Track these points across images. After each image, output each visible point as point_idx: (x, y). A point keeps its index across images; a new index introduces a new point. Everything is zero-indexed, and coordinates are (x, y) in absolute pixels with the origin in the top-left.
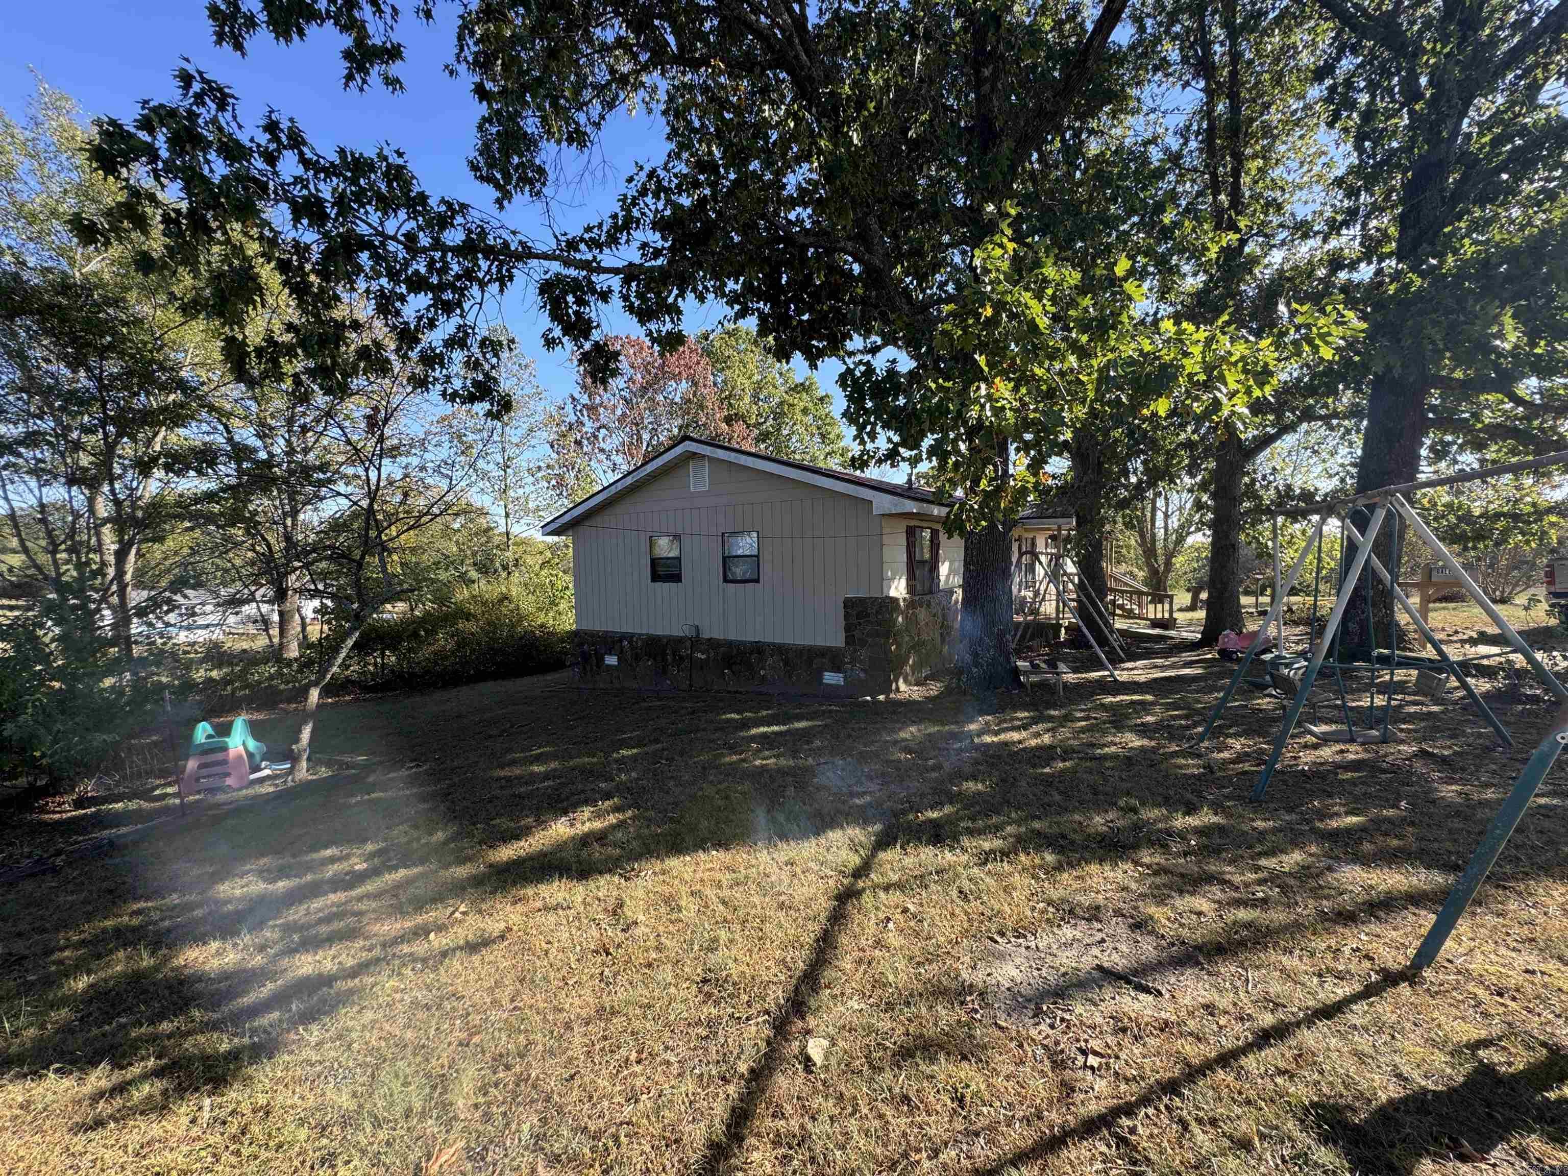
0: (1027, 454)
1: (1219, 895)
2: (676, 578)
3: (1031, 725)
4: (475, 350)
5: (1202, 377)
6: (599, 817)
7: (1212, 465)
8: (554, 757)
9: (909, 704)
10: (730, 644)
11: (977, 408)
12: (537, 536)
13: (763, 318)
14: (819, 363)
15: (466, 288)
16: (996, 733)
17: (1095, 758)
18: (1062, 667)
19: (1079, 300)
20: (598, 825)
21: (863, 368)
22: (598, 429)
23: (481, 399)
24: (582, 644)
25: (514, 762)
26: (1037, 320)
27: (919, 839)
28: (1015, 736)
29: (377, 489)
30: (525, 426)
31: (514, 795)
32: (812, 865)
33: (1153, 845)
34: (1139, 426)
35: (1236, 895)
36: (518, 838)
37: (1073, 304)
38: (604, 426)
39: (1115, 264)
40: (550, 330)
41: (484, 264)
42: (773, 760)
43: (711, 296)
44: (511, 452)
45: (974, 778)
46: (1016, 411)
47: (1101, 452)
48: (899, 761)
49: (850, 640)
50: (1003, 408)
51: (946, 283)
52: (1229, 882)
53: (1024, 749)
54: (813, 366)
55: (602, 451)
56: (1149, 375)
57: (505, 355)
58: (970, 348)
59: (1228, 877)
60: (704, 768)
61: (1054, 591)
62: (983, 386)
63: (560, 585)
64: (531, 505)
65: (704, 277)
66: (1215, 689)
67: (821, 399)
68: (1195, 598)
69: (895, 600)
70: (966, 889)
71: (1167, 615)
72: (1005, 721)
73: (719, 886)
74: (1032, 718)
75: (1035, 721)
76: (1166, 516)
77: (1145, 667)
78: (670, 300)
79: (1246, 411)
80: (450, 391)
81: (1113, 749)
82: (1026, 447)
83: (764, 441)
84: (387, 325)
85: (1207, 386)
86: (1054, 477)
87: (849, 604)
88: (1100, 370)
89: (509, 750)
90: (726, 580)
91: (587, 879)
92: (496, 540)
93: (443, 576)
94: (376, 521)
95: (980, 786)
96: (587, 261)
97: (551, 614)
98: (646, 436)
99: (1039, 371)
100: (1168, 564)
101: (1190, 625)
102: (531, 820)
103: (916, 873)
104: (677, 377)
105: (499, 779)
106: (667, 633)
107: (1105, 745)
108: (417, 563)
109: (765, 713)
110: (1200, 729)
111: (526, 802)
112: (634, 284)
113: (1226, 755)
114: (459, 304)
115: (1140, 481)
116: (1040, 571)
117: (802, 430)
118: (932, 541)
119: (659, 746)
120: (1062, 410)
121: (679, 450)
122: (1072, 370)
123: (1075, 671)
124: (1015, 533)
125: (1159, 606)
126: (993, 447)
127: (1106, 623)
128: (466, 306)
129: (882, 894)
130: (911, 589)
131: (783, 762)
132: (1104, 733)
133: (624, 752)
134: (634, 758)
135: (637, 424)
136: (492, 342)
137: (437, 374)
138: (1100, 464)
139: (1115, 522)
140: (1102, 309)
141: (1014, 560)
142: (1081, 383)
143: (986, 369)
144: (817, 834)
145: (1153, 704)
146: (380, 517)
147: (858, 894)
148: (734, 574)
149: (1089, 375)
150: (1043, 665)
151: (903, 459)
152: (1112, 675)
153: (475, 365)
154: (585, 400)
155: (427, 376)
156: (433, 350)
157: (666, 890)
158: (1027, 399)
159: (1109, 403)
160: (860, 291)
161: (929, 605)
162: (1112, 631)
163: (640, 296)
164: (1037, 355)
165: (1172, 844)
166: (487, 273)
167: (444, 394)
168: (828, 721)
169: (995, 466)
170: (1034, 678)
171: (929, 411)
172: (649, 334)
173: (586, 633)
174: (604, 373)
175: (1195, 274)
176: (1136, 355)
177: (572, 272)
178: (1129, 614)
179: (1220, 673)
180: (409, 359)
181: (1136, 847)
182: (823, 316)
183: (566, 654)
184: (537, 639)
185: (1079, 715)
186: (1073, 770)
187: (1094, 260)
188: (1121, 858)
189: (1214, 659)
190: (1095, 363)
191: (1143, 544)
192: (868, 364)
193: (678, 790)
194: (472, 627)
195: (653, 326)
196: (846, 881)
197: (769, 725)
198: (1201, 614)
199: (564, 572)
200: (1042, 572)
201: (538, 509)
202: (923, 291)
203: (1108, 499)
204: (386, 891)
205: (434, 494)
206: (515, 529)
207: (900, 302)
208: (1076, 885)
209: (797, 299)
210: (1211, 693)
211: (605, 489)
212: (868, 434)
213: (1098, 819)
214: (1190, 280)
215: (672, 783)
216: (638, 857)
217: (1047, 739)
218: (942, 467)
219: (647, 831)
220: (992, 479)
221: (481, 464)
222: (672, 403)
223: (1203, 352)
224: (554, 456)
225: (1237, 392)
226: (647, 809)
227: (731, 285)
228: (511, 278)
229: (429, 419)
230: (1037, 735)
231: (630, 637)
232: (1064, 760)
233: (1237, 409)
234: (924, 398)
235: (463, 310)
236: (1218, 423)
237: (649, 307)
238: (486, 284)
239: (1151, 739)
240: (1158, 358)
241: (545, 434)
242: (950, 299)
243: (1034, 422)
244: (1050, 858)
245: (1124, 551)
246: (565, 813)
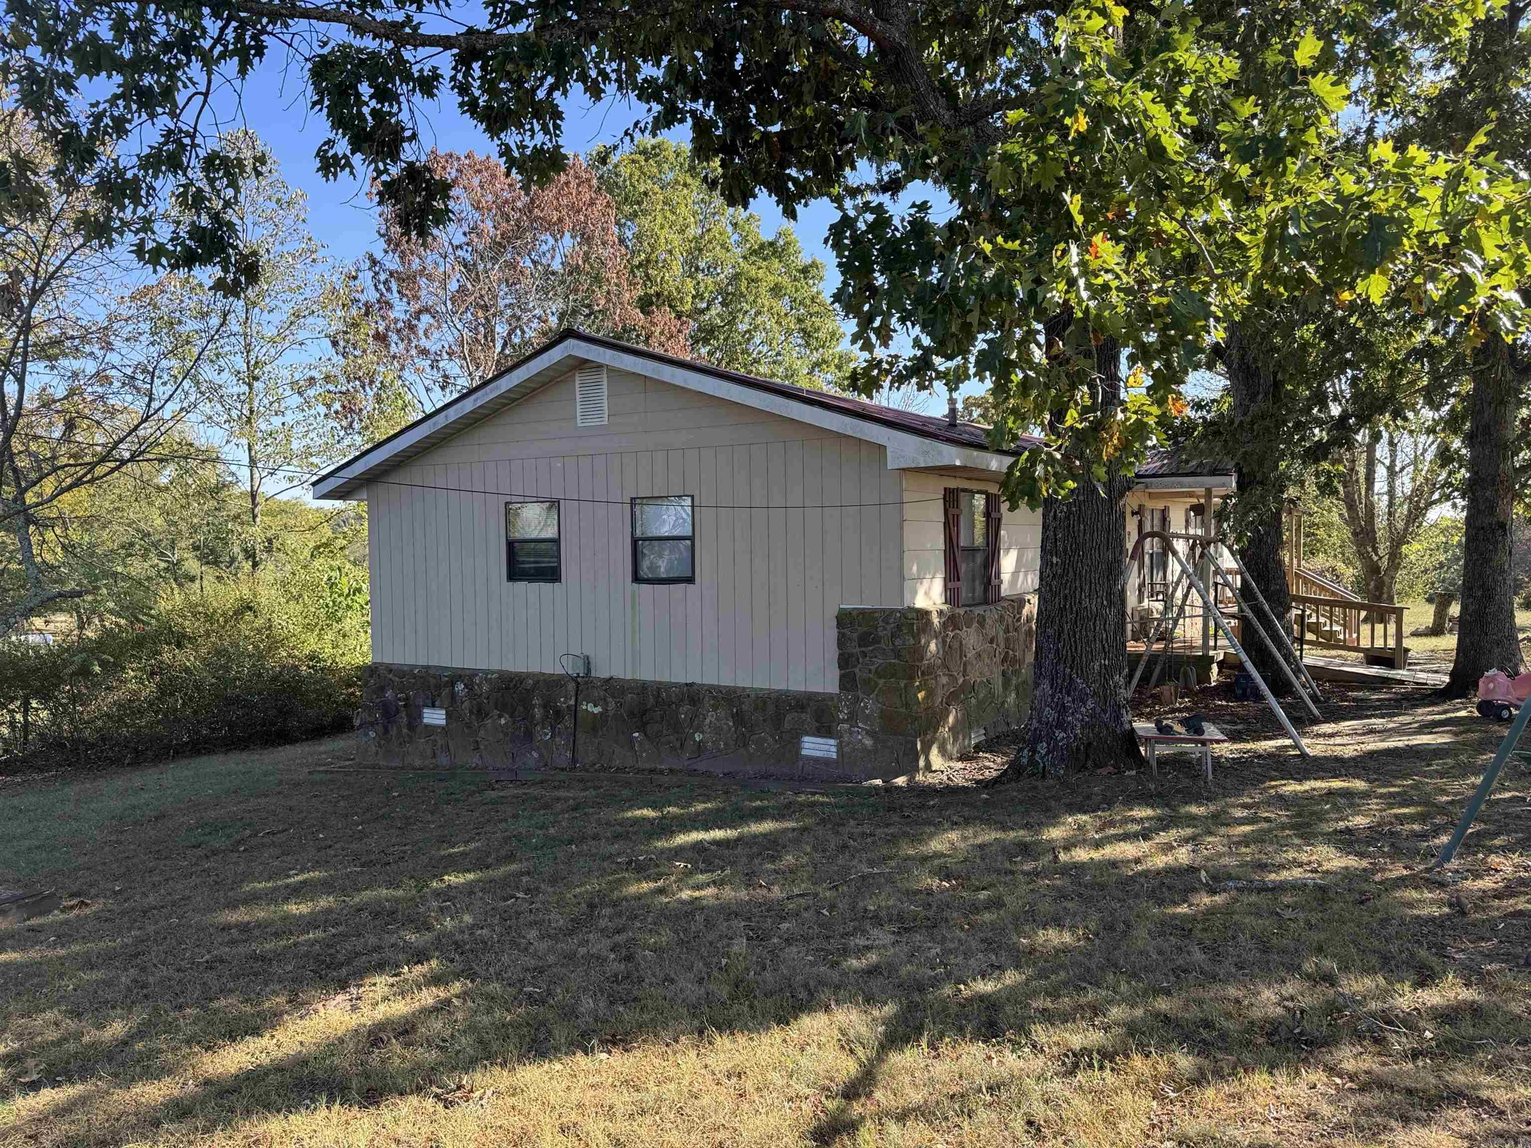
0: (1148, 365)
1: (1470, 1125)
2: (552, 574)
3: (1157, 831)
4: (197, 175)
5: (1442, 239)
6: (403, 994)
7: (1467, 386)
8: (326, 886)
9: (950, 792)
10: (642, 688)
11: (1062, 286)
12: (307, 498)
13: (702, 128)
14: (799, 208)
15: (179, 65)
16: (1098, 845)
17: (1263, 889)
18: (1211, 731)
19: (1236, 105)
20: (400, 1008)
21: (870, 217)
22: (418, 314)
23: (205, 260)
24: (383, 689)
25: (253, 899)
26: (1165, 140)
27: (961, 1030)
28: (1127, 850)
29: (18, 415)
30: (288, 308)
31: (254, 957)
32: (775, 1077)
33: (1361, 1038)
34: (1343, 321)
35: (1500, 1125)
36: (256, 1032)
37: (1224, 111)
38: (426, 310)
39: (1295, 45)
40: (330, 143)
41: (212, 26)
42: (710, 891)
43: (611, 88)
44: (260, 352)
45: (1058, 922)
46: (1128, 291)
47: (1279, 364)
48: (929, 892)
49: (847, 681)
50: (1106, 287)
51: (1016, 73)
52: (1488, 1102)
53: (1145, 874)
54: (791, 214)
55: (424, 352)
56: (1352, 236)
57: (248, 184)
58: (1049, 186)
59: (1485, 1094)
60: (592, 906)
61: (1199, 602)
62: (1074, 249)
63: (344, 585)
64: (295, 445)
65: (600, 54)
66: (1466, 770)
67: (805, 271)
68: (1440, 614)
69: (924, 614)
70: (1040, 1119)
71: (1391, 643)
72: (1112, 824)
73: (610, 1112)
74: (1160, 819)
75: (1164, 824)
76: (1392, 472)
77: (1354, 733)
78: (541, 94)
79: (1516, 297)
80: (150, 245)
81: (1297, 873)
82: (1143, 355)
83: (706, 342)
84: (41, 128)
85: (1450, 254)
86: (1198, 406)
87: (845, 620)
88: (1270, 226)
89: (248, 876)
90: (637, 578)
91: (377, 1104)
92: (234, 506)
93: (137, 568)
94: (15, 470)
95: (1067, 938)
96: (394, 24)
97: (329, 636)
98: (501, 329)
99: (1168, 226)
100: (1395, 556)
101: (1430, 660)
102: (281, 999)
103: (955, 1089)
104: (555, 228)
105: (226, 928)
106: (534, 668)
107: (1282, 867)
108: (92, 546)
109: (700, 807)
110: (1445, 839)
111: (275, 968)
112: (476, 66)
113: (1487, 883)
114: (168, 93)
115: (1344, 417)
116: (1174, 568)
117: (771, 324)
118: (987, 514)
119: (514, 867)
120: (1206, 292)
121: (556, 354)
122: (1224, 224)
123: (1234, 737)
124: (1131, 501)
125: (1379, 628)
126: (1088, 355)
127: (1288, 656)
128: (181, 99)
129: (893, 1128)
130: (951, 595)
131: (728, 893)
132: (1283, 845)
133: (452, 879)
134: (469, 890)
135: (485, 308)
136: (225, 160)
137: (128, 214)
138: (1277, 385)
139: (1302, 483)
140: (1275, 122)
141: (1130, 546)
142: (1240, 246)
143: (1079, 219)
144: (783, 1021)
145: (1365, 795)
146: (22, 463)
147: (852, 1127)
148: (653, 567)
149: (1253, 232)
150: (1178, 728)
151: (940, 376)
152: (1296, 746)
153: (197, 201)
154: (392, 263)
155: (109, 218)
156: (121, 173)
157: (516, 1122)
158: (1147, 272)
159: (1285, 280)
160: (868, 85)
161: (982, 623)
162: (1297, 671)
163: (490, 87)
164: (1164, 199)
165: (1392, 1038)
166: (217, 41)
167: (139, 250)
168: (809, 821)
169: (1092, 386)
170: (1162, 750)
171: (981, 293)
172: (506, 152)
173: (390, 668)
174: (423, 217)
175: (1437, 67)
176: (1330, 200)
177: (369, 43)
178: (1329, 642)
179: (1481, 743)
180: (77, 187)
181: (1330, 1042)
182: (805, 127)
183: (354, 706)
184: (302, 680)
185: (1239, 813)
186: (1227, 910)
187: (1263, 37)
188: (1305, 1061)
189: (1470, 719)
190: (1262, 212)
191: (1352, 520)
192: (879, 209)
193: (542, 946)
194: (187, 657)
195: (512, 138)
196: (831, 1105)
197: (707, 829)
198: (1450, 641)
199: (354, 563)
200: (1178, 568)
201: (308, 453)
202: (977, 85)
203: (1289, 442)
204: (16, 1129)
205: (122, 422)
206: (268, 487)
207: (937, 106)
208: (1230, 1109)
209: (761, 95)
210: (1464, 776)
211: (428, 417)
212: (877, 332)
213: (1268, 995)
214: (1429, 76)
215: (533, 934)
216: (470, 1065)
217: (1183, 855)
218: (1000, 389)
219: (486, 1020)
220: (1085, 410)
221: (207, 372)
222: (549, 273)
223: (1444, 197)
224: (338, 360)
225: (1501, 264)
226: (487, 980)
227: (648, 70)
228: (260, 51)
229: (117, 294)
230: (1168, 848)
231: (467, 676)
232: (1213, 892)
233: (1498, 293)
234: (971, 269)
235: (175, 105)
236: (1468, 317)
237: (503, 105)
238: (217, 62)
239: (1361, 855)
240: (1367, 206)
241: (321, 322)
242: (1022, 101)
243: (1157, 313)
244: (1185, 1062)
245: (1321, 533)
246: (343, 986)
